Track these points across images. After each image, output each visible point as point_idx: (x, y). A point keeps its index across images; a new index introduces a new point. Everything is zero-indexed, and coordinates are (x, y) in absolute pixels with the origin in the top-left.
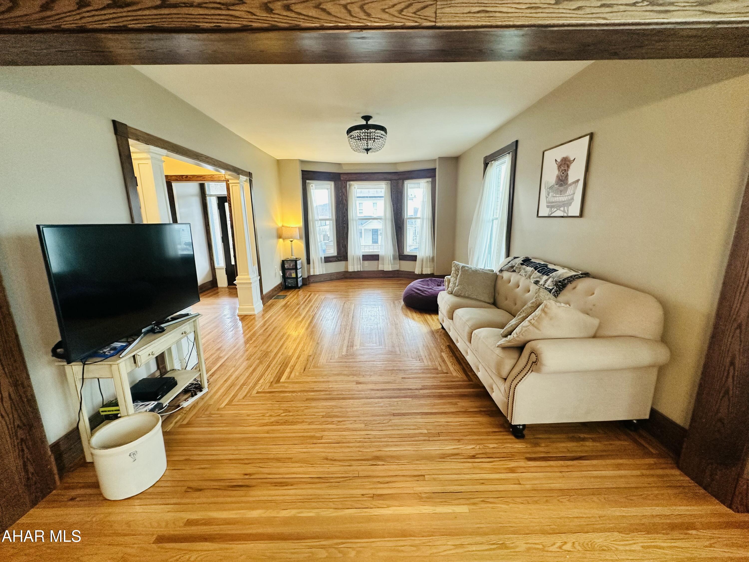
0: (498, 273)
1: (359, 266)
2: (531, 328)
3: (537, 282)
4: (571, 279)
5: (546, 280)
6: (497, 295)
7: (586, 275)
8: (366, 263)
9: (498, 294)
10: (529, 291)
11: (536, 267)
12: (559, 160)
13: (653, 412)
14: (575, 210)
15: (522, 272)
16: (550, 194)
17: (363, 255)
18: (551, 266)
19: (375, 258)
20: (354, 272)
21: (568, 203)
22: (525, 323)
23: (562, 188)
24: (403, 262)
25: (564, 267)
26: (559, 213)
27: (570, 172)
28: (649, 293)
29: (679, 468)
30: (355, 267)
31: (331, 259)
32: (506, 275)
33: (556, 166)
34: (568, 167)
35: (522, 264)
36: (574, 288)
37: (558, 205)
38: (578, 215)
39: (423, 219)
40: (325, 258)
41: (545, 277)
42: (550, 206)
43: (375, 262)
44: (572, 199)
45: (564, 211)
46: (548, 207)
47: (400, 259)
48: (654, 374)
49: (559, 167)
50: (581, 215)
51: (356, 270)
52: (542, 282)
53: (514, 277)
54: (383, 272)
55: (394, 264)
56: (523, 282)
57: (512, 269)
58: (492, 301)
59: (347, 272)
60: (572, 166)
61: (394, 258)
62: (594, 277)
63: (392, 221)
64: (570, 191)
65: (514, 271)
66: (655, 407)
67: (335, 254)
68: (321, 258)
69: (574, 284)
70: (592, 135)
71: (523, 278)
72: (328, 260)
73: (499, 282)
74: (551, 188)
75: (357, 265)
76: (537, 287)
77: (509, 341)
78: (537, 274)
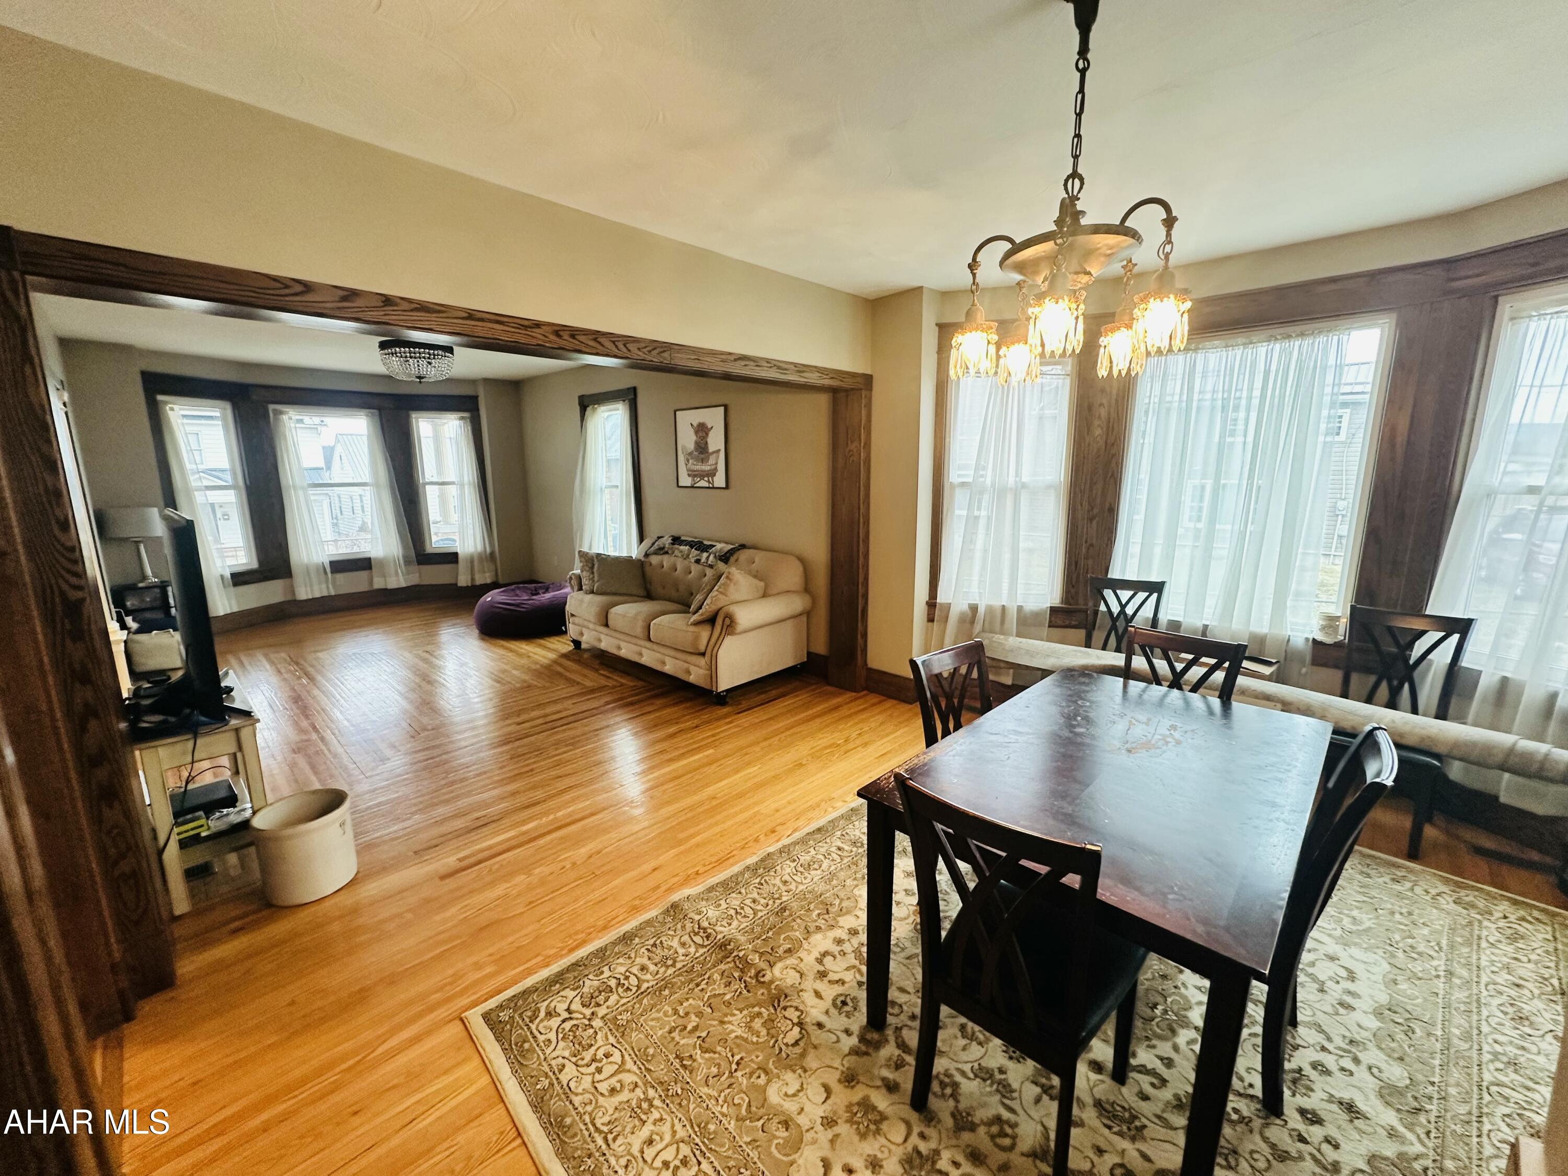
0: (643, 559)
1: (324, 586)
2: (720, 596)
3: (698, 561)
4: (731, 552)
5: (708, 558)
6: (648, 586)
7: (743, 546)
8: (340, 577)
9: (651, 584)
10: (690, 572)
11: (691, 545)
12: (695, 424)
13: (809, 654)
14: (719, 480)
15: (676, 552)
16: (691, 461)
17: (331, 562)
18: (706, 543)
19: (364, 564)
20: (313, 599)
21: (712, 473)
22: (714, 593)
23: (702, 456)
24: (425, 568)
25: (720, 542)
26: (703, 483)
27: (710, 440)
28: (792, 554)
29: (829, 684)
30: (316, 587)
31: (247, 578)
32: (655, 560)
33: (692, 431)
34: (707, 434)
35: (673, 544)
36: (737, 560)
37: (702, 475)
38: (724, 486)
39: (462, 485)
40: (233, 575)
41: (705, 555)
42: (693, 474)
43: (364, 574)
44: (716, 469)
45: (709, 482)
46: (689, 475)
47: (420, 563)
48: (804, 618)
49: (696, 433)
50: (727, 487)
51: (317, 595)
52: (703, 560)
53: (667, 561)
54: (385, 591)
55: (408, 573)
56: (680, 564)
57: (661, 551)
58: (645, 594)
59: (295, 602)
60: (711, 434)
61: (407, 562)
62: (749, 548)
63: (392, 488)
64: (712, 460)
65: (667, 553)
66: (811, 650)
67: (255, 565)
68: (222, 577)
69: (735, 557)
70: (726, 407)
71: (680, 560)
72: (239, 579)
73: (647, 569)
74: (690, 454)
75: (320, 583)
76: (699, 567)
77: (702, 615)
78: (694, 552)
